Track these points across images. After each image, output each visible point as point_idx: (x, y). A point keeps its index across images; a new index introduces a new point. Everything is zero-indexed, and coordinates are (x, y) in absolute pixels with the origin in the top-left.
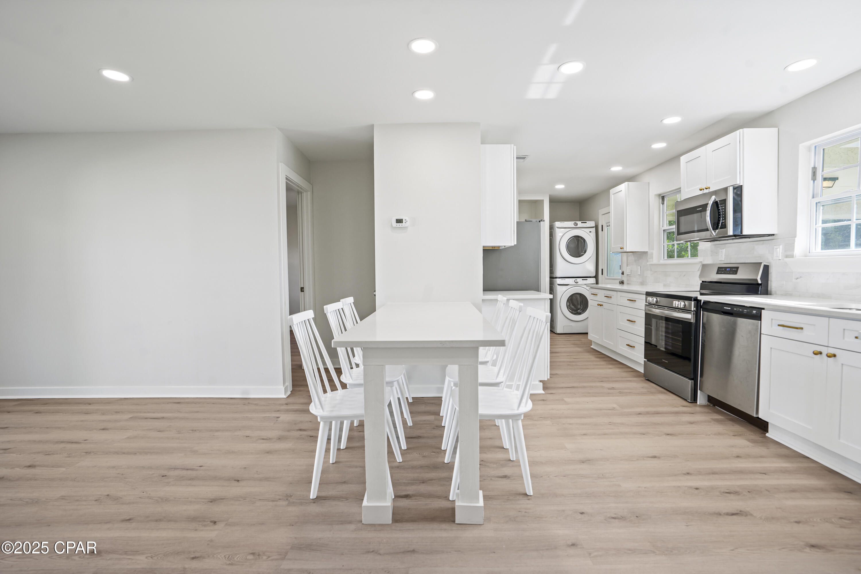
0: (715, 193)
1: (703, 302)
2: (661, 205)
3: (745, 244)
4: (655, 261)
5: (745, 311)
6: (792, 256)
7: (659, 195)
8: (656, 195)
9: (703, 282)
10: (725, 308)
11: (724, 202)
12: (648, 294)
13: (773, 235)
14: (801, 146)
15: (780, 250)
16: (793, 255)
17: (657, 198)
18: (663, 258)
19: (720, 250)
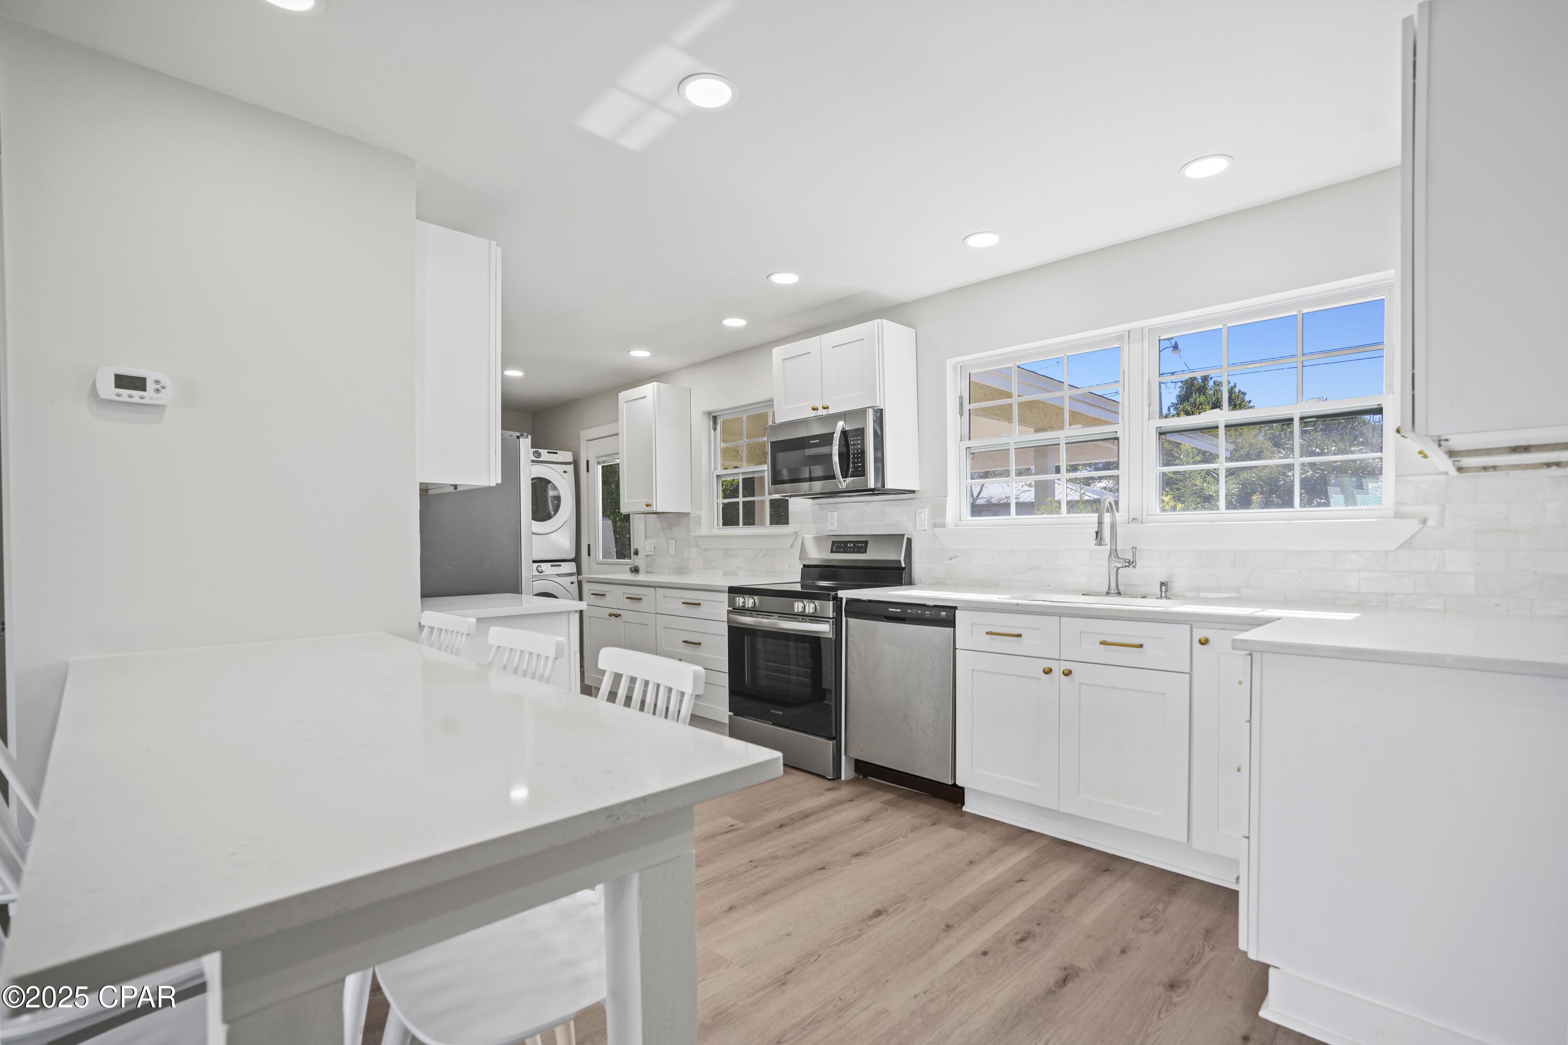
0: (843, 416)
1: (847, 602)
2: (712, 431)
3: (872, 504)
4: (704, 531)
5: (927, 612)
6: (943, 525)
7: (709, 413)
8: (704, 413)
9: (804, 566)
10: (890, 609)
11: (861, 432)
12: (734, 591)
13: (913, 492)
14: (951, 362)
15: (925, 515)
16: (945, 524)
17: (706, 418)
18: (718, 526)
19: (830, 514)
